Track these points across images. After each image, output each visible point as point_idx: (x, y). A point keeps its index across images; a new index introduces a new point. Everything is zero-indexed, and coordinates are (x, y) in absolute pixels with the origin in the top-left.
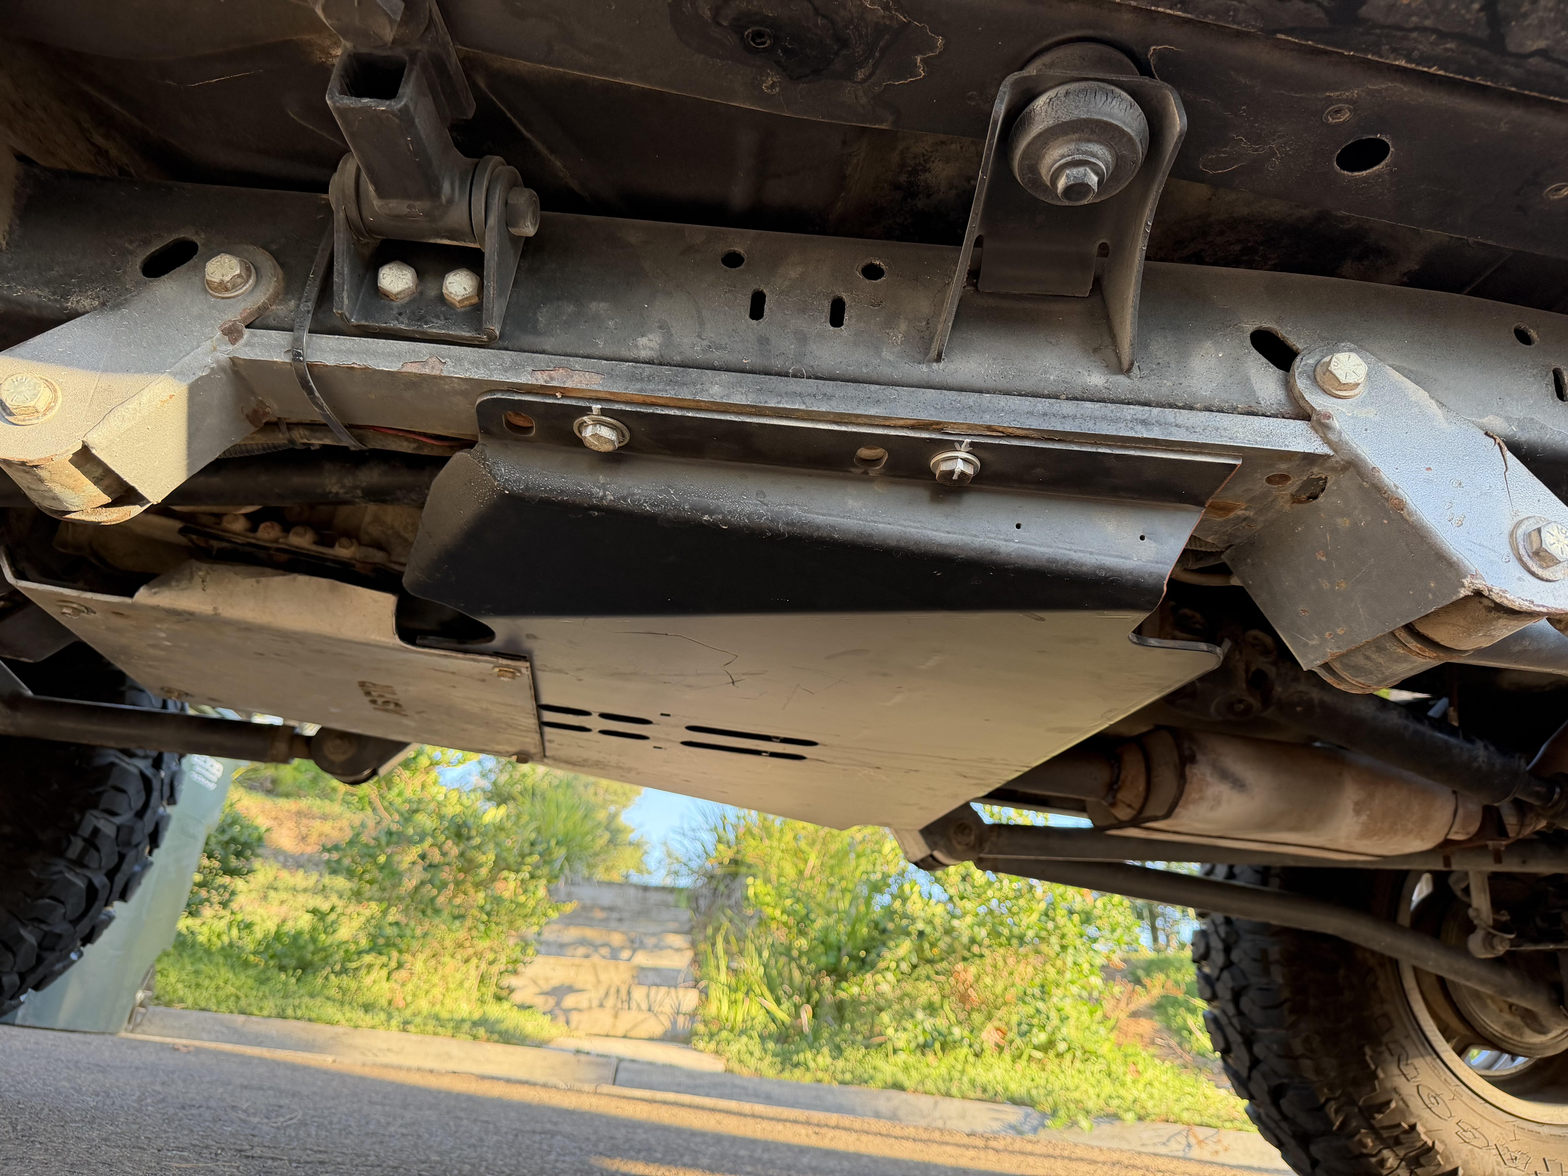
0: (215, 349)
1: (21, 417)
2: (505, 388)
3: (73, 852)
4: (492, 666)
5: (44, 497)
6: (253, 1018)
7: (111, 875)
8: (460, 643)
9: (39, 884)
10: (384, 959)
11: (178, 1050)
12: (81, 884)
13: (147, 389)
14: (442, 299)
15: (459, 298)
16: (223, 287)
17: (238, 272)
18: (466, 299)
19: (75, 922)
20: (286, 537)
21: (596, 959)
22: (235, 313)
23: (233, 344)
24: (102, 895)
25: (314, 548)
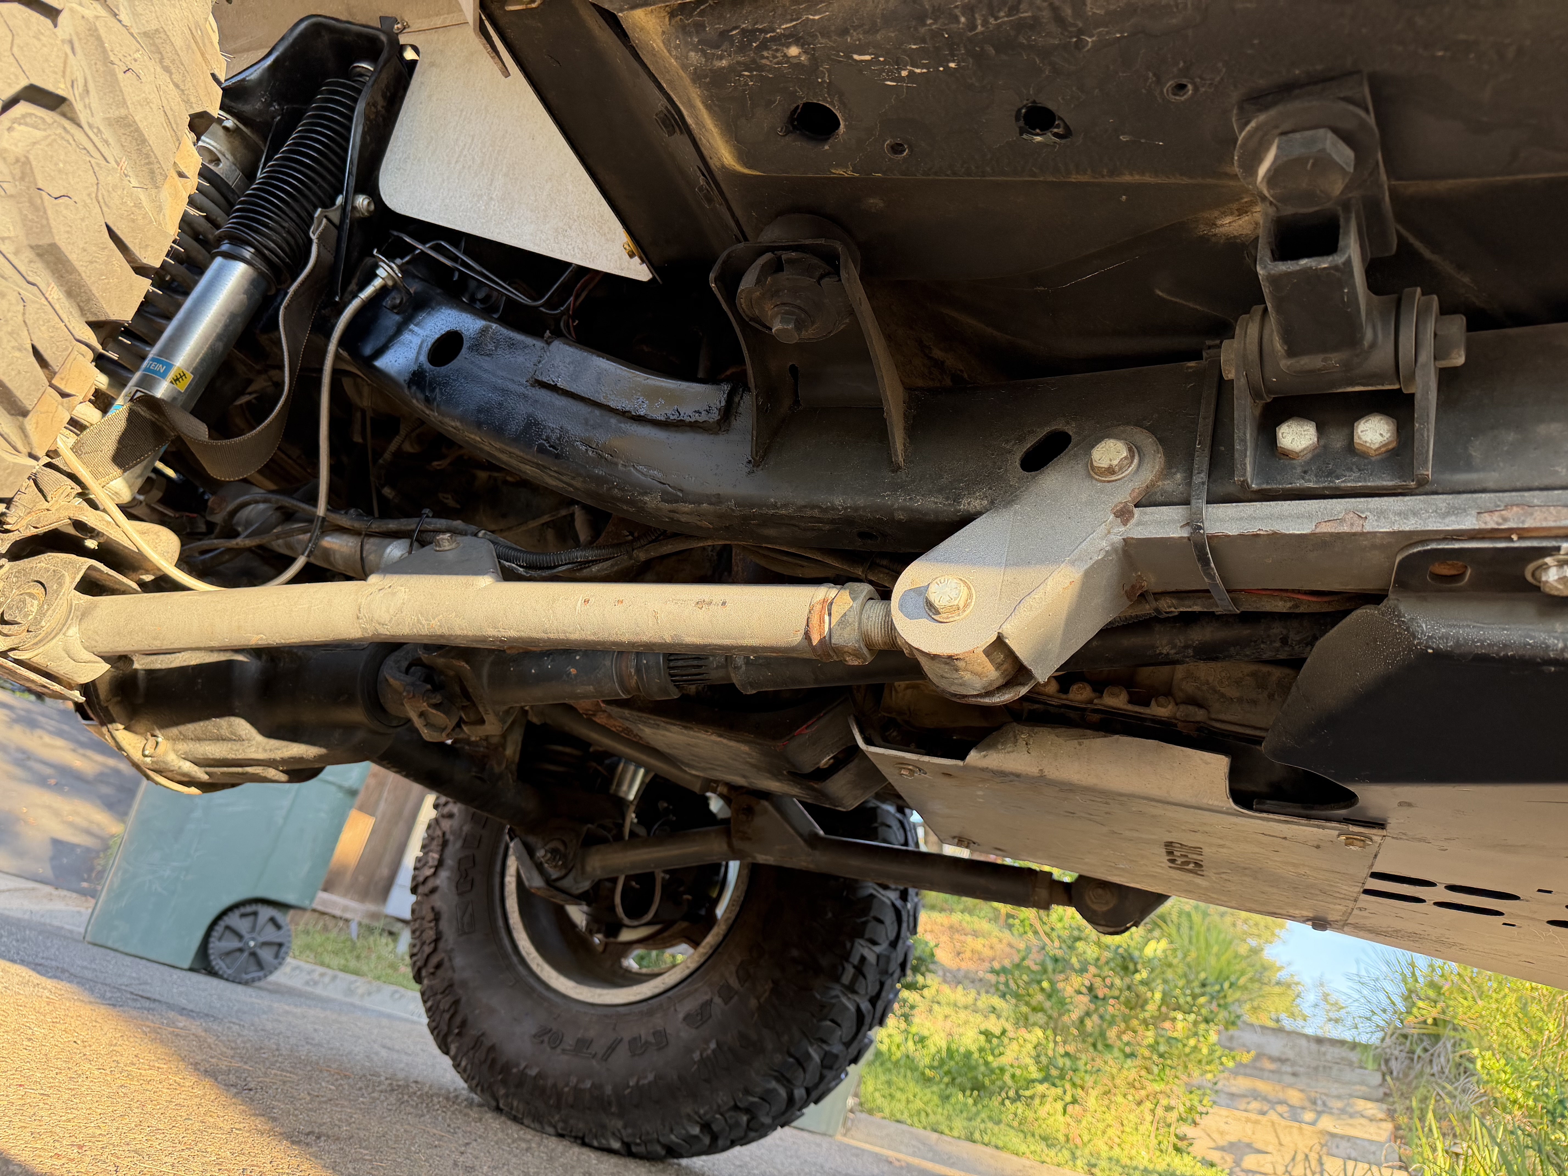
0: (1109, 532)
1: (945, 615)
2: (1442, 536)
3: (846, 979)
4: (1337, 832)
5: (953, 684)
6: (944, 1137)
7: (874, 1001)
8: (1305, 808)
9: (823, 1006)
10: (1059, 1091)
11: (891, 1163)
12: (852, 1008)
13: (1050, 579)
14: (1351, 448)
15: (1377, 446)
16: (1111, 471)
17: (1125, 454)
18: (1384, 445)
19: (847, 1045)
20: (1101, 697)
21: (1273, 1116)
22: (1124, 494)
23: (1125, 524)
24: (868, 1020)
25: (1130, 707)
